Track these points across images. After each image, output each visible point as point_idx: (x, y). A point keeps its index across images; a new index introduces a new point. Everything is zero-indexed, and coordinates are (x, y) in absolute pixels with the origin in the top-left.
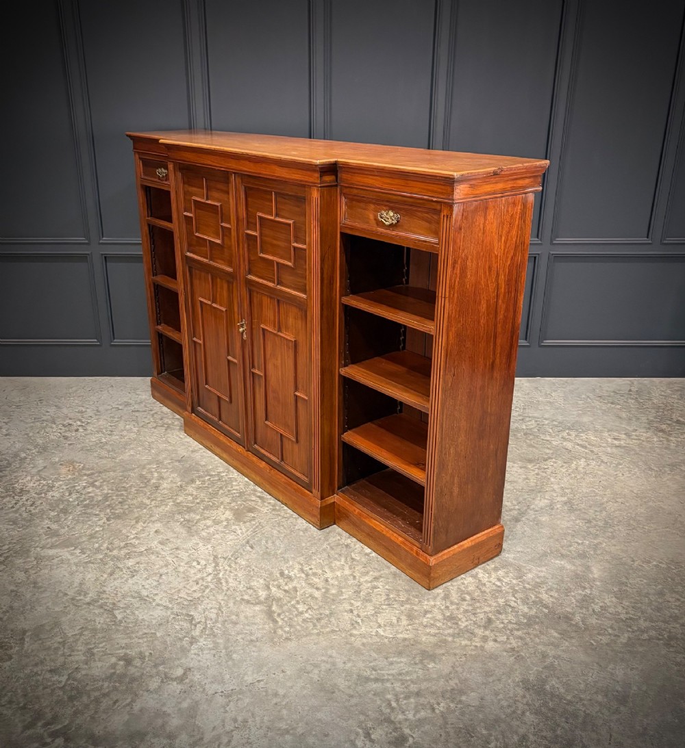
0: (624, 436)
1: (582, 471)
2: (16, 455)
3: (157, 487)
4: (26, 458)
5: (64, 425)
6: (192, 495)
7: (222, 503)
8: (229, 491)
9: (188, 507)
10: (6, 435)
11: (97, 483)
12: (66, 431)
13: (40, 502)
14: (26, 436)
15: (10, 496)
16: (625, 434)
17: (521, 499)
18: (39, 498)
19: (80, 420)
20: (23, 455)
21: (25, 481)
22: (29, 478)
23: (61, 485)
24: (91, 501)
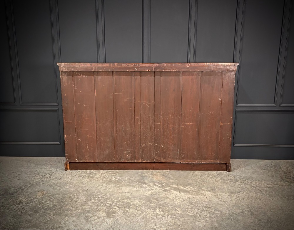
0: (271, 183)
1: (255, 197)
2: (21, 188)
3: (76, 202)
4: (24, 189)
5: (42, 176)
6: (90, 205)
7: (102, 209)
8: (106, 204)
9: (88, 211)
10: (18, 180)
11: (52, 200)
12: (42, 178)
13: (26, 207)
14: (26, 180)
15: (14, 205)
16: (271, 182)
17: (229, 209)
18: (26, 206)
19: (49, 174)
20: (23, 188)
21: (22, 198)
22: (24, 197)
23: (36, 200)
24: (48, 207)
